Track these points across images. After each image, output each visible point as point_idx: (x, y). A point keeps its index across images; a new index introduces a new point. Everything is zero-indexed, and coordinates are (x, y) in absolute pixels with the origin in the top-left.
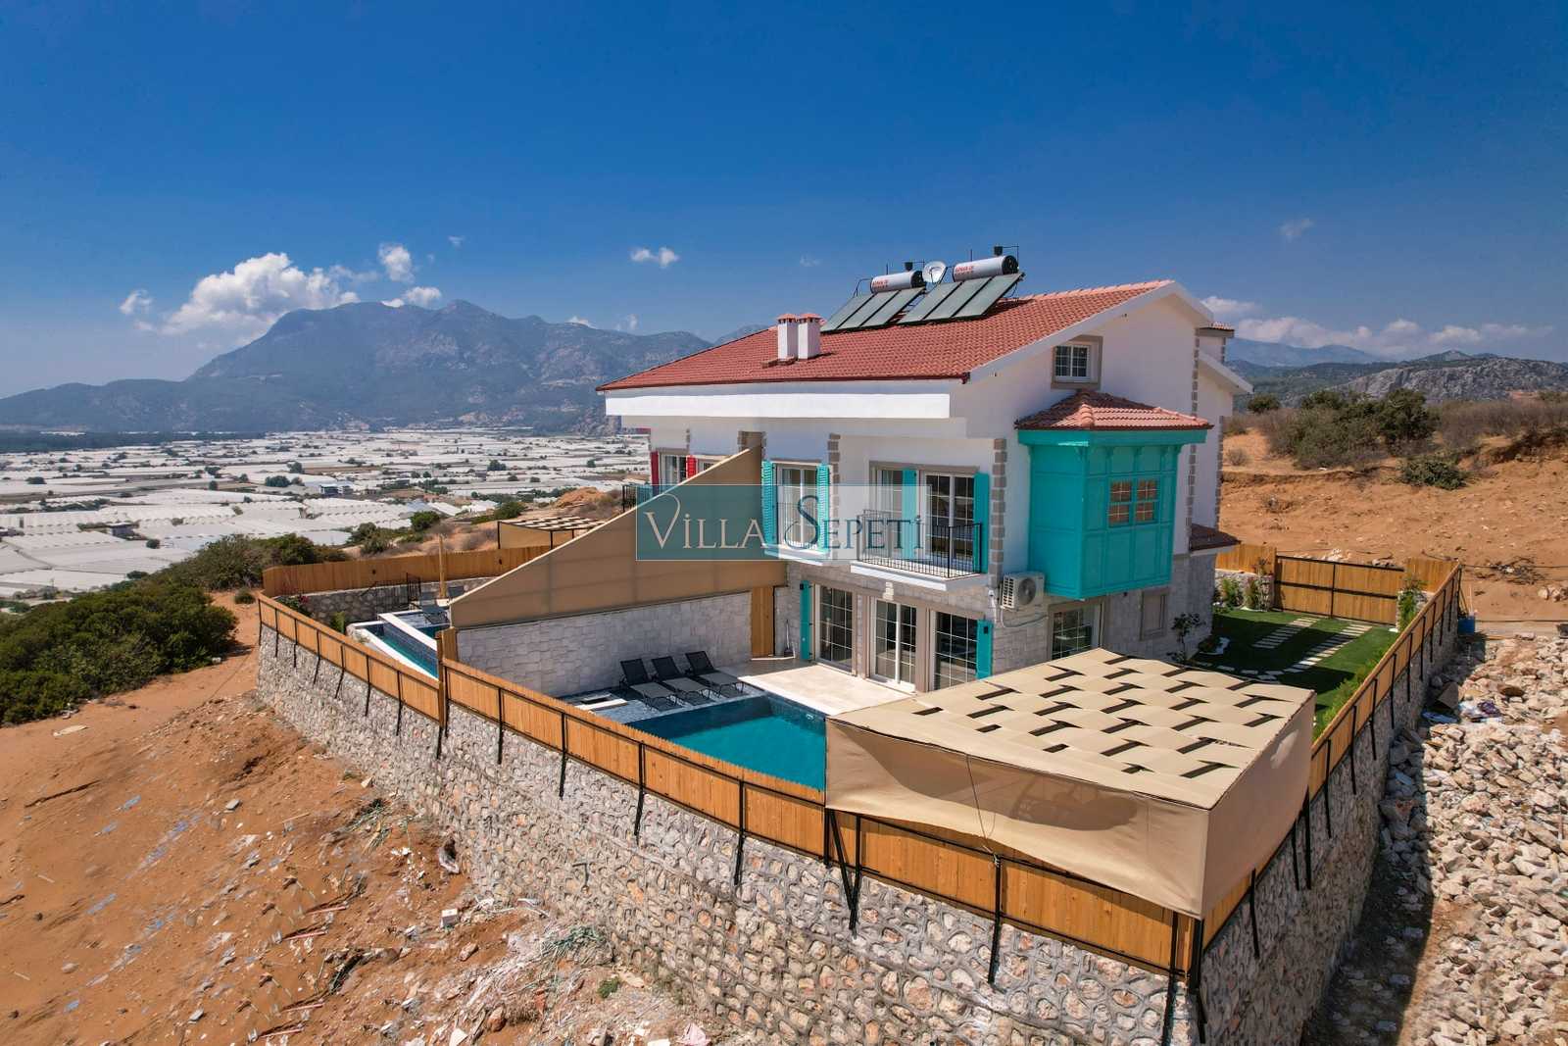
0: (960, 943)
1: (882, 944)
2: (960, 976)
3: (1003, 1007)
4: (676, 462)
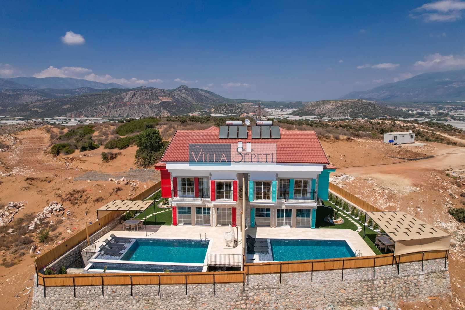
0: (417, 267)
1: (404, 273)
2: (417, 272)
3: (424, 273)
4: (184, 180)
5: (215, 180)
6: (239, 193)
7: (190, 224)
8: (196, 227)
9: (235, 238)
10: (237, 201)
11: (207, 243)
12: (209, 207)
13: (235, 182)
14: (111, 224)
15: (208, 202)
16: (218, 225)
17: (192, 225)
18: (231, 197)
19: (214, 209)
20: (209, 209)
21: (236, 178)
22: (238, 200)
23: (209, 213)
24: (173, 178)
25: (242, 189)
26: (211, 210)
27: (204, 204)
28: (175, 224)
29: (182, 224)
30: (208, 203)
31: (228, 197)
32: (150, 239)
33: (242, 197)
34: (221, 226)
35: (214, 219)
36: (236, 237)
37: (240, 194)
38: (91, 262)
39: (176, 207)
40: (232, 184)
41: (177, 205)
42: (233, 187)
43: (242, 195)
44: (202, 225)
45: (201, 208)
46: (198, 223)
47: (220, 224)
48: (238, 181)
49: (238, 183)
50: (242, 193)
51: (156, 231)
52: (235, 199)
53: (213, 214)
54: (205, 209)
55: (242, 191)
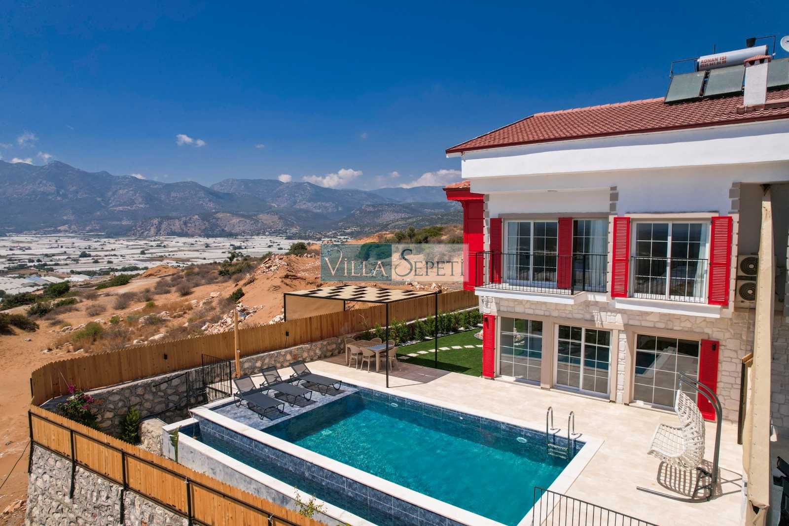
4: (524, 229)
5: (632, 216)
6: (738, 278)
7: (536, 382)
8: (554, 393)
9: (704, 462)
10: (725, 304)
11: (572, 448)
12: (606, 326)
13: (722, 224)
14: (325, 343)
15: (604, 308)
16: (640, 403)
17: (542, 385)
18: (697, 289)
19: (623, 336)
20: (604, 336)
21: (726, 206)
22: (731, 304)
23: (604, 354)
24: (491, 219)
25: (755, 261)
26: (613, 339)
27: (588, 317)
28: (489, 373)
29: (512, 379)
30: (603, 314)
31: (683, 288)
32: (393, 398)
33: (753, 298)
34: (649, 407)
35: (621, 378)
36: (709, 456)
37: (741, 283)
38: (196, 415)
39: (493, 317)
40: (707, 230)
41: (498, 311)
42: (708, 246)
43: (754, 287)
44: (577, 391)
45: (576, 333)
46: (563, 383)
47: (647, 400)
48: (736, 217)
49: (736, 228)
50: (755, 279)
51: (425, 381)
52: (717, 297)
53: (621, 355)
54: (591, 335)
55: (755, 271)
